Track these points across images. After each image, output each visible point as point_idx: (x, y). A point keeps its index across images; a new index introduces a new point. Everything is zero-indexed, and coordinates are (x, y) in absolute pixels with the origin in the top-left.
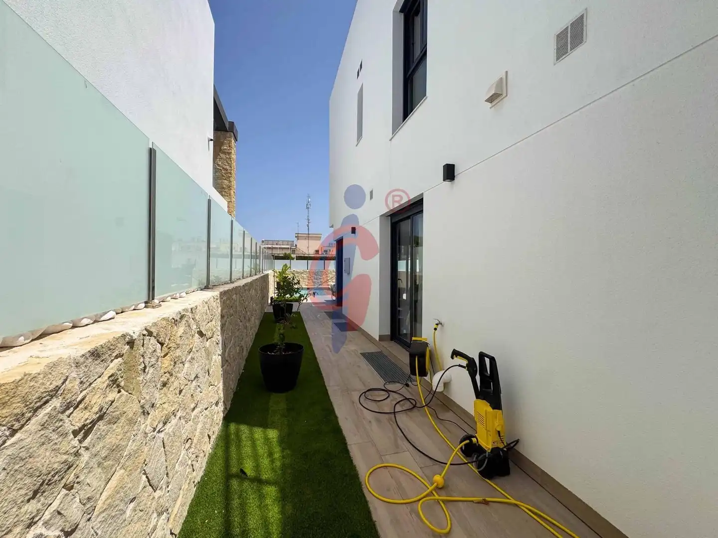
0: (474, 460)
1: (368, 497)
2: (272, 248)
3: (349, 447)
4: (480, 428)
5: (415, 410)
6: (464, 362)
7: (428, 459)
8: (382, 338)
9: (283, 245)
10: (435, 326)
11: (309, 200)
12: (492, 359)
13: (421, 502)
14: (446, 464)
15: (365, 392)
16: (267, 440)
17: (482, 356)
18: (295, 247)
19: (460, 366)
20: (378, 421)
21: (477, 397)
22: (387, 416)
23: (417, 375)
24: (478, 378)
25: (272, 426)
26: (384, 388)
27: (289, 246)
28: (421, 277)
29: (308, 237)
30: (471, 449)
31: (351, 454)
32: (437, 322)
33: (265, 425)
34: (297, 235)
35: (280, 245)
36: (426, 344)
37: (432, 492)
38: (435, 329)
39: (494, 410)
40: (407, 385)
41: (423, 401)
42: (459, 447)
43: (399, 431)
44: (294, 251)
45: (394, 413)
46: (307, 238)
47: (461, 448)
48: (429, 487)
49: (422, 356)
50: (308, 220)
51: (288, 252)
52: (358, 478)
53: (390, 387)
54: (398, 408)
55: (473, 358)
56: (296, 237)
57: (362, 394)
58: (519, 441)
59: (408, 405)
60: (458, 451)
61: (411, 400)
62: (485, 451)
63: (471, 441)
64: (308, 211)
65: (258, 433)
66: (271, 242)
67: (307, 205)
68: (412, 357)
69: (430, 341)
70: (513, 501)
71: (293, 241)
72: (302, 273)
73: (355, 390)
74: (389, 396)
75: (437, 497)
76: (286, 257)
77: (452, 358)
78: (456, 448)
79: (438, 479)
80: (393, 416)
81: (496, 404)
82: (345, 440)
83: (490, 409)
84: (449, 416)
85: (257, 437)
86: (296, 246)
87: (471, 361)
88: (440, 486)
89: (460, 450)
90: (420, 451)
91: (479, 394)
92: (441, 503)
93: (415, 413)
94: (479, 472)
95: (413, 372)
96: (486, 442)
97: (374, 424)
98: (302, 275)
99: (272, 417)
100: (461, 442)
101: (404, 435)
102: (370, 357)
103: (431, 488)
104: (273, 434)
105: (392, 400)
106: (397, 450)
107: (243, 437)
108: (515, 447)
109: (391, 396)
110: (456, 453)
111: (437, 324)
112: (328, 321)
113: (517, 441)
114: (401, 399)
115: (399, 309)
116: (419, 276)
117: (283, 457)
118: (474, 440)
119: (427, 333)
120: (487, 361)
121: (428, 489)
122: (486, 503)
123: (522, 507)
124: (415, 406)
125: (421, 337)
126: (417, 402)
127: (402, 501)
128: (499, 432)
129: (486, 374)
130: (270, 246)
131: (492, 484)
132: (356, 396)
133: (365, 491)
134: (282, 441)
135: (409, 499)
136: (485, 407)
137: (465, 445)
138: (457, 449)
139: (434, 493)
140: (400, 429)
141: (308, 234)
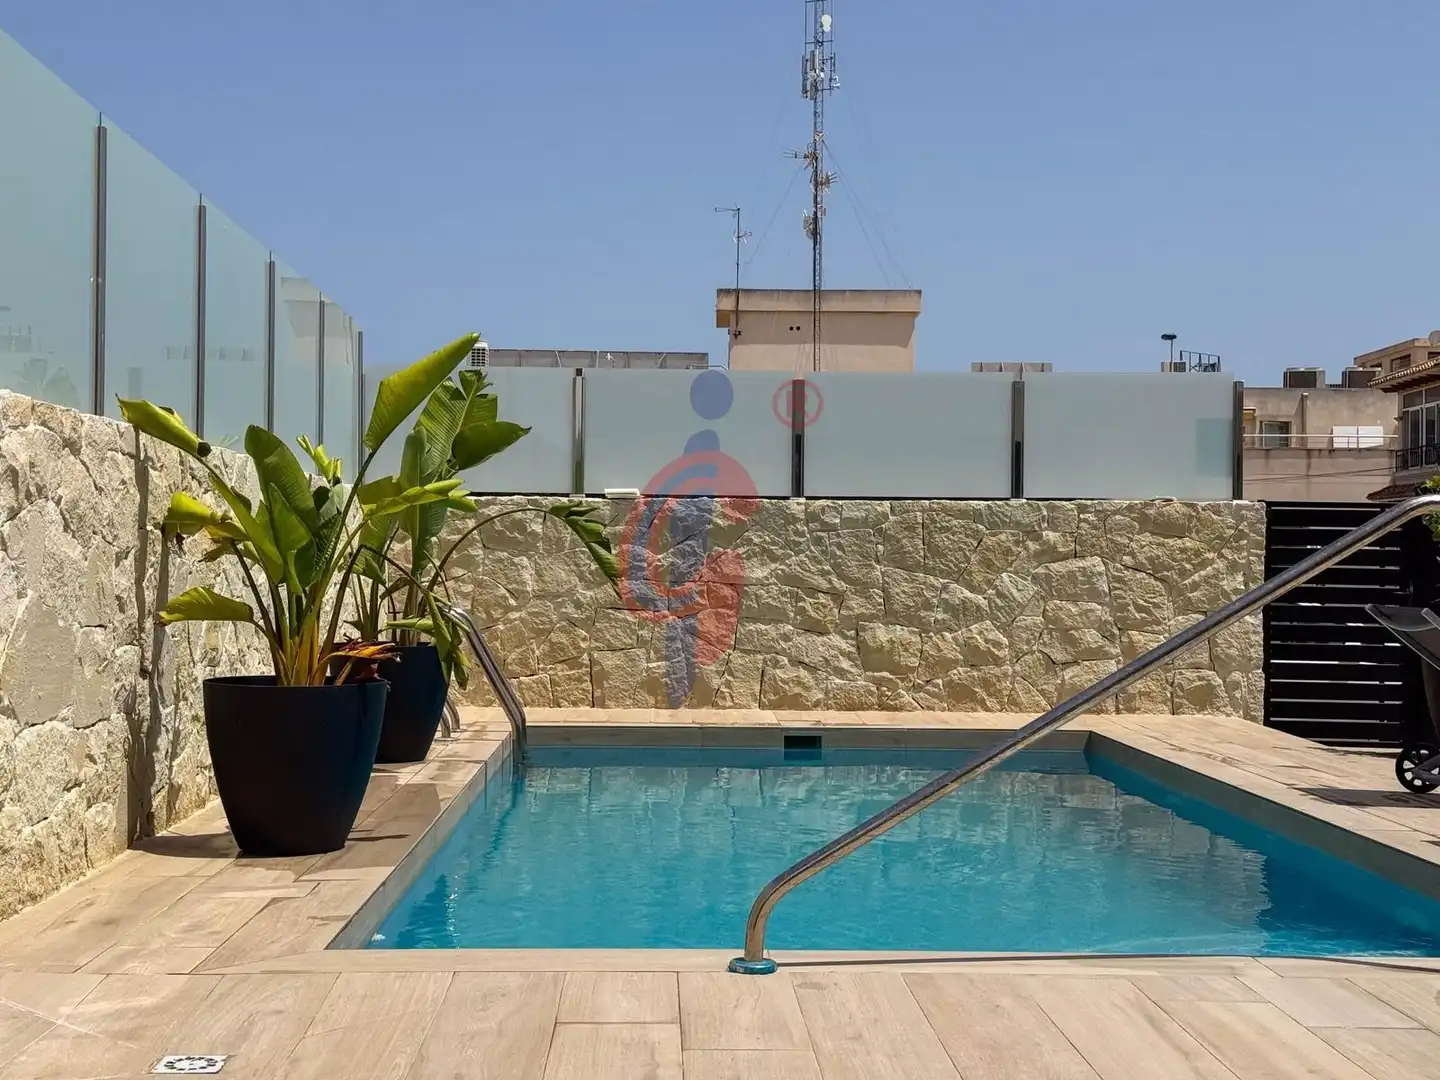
11: (826, 20)
29: (815, 315)
34: (728, 304)
46: (806, 323)
56: (721, 318)
64: (817, 113)
67: (808, 63)
141: (817, 293)
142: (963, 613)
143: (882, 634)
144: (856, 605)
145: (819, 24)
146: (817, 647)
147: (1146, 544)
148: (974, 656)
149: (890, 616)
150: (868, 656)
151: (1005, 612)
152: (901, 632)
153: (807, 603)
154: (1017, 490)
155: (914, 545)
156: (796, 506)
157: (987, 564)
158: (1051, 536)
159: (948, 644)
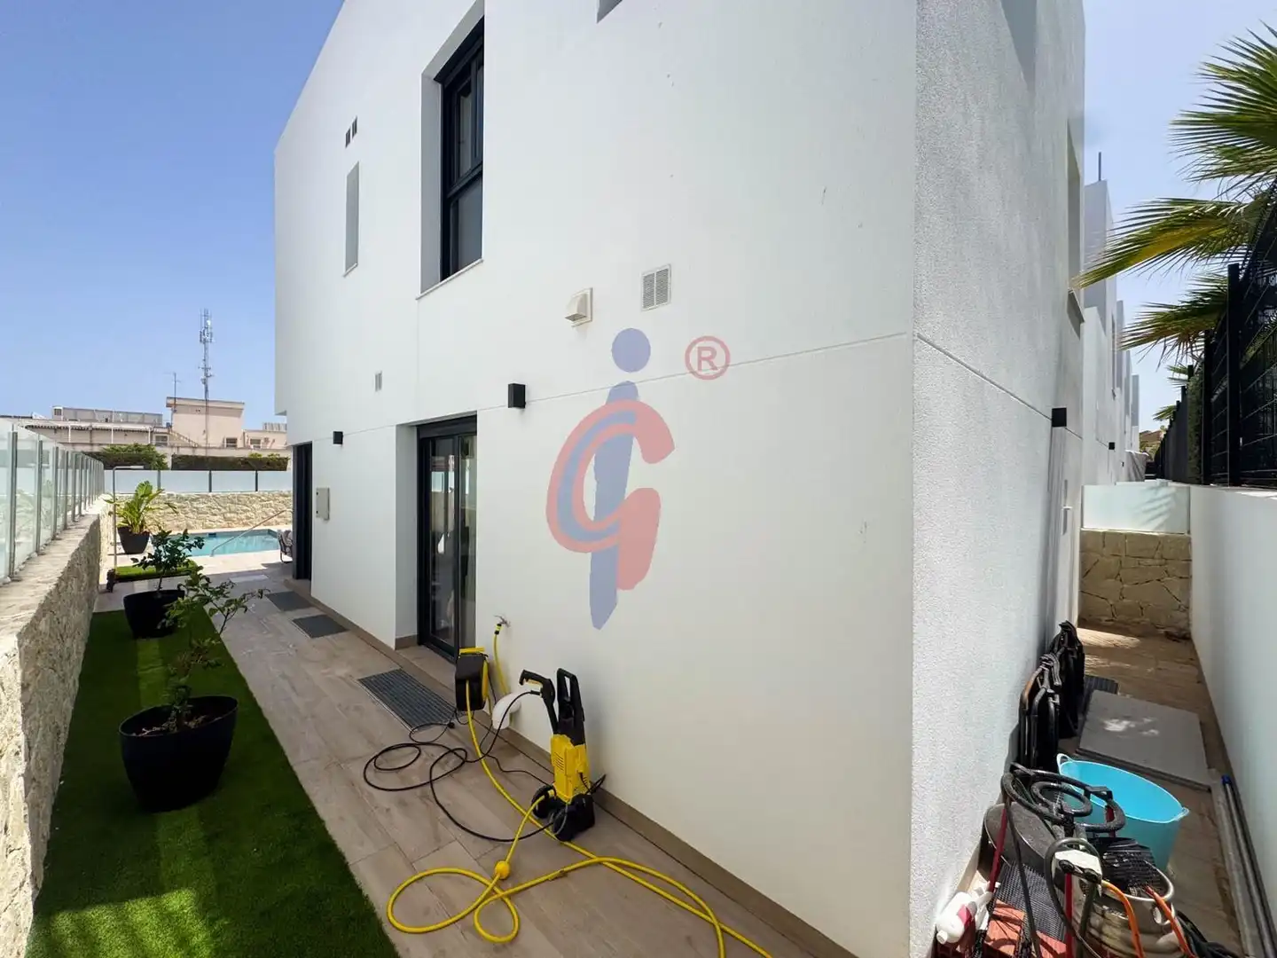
0: (550, 822)
1: (394, 937)
2: (92, 431)
3: (352, 870)
4: (559, 774)
5: (466, 765)
6: (538, 687)
7: (486, 841)
8: (400, 643)
9: (127, 422)
10: (496, 628)
11: (209, 322)
12: (574, 679)
13: (477, 910)
14: (513, 840)
15: (376, 757)
16: (167, 918)
17: (561, 674)
18: (166, 431)
19: (532, 692)
20: (403, 804)
21: (555, 732)
22: (418, 791)
23: (469, 709)
24: (556, 705)
25: (175, 884)
26: (411, 742)
27: (148, 428)
28: (473, 514)
29: (206, 407)
30: (547, 807)
31: (357, 879)
32: (499, 621)
33: (153, 888)
34: (171, 401)
35: (119, 422)
36: (483, 657)
37: (493, 890)
38: (497, 633)
39: (577, 746)
40: (451, 726)
41: (478, 748)
42: (532, 808)
43: (441, 810)
44: (162, 440)
45: (431, 782)
46: (204, 410)
47: (534, 811)
48: (488, 883)
49: (476, 680)
50: (206, 369)
51: (144, 441)
52: (374, 915)
53: (423, 736)
54: (437, 772)
55: (550, 680)
56: (168, 405)
57: (370, 762)
58: (607, 777)
59: (453, 761)
60: (530, 814)
61: (458, 752)
62: (563, 805)
63: (547, 795)
64: (206, 349)
65: (141, 912)
66: (88, 415)
67: (202, 334)
68: (460, 682)
69: (488, 651)
70: (597, 859)
71: (160, 415)
72: (194, 500)
73: (354, 759)
74: (420, 751)
75: (501, 893)
76: (141, 458)
77: (521, 683)
78: (526, 811)
79: (502, 867)
80: (429, 787)
81: (578, 738)
82: (344, 858)
83: (570, 747)
84: (518, 763)
85: (140, 919)
86: (169, 426)
87: (547, 684)
88: (504, 877)
89: (532, 814)
90: (472, 833)
91: (558, 727)
92: (507, 900)
93: (467, 771)
94: (556, 836)
95: (461, 706)
96: (565, 791)
97: (395, 811)
98: (195, 504)
99: (169, 865)
100: (533, 802)
101: (448, 815)
102: (378, 685)
103: (491, 885)
104: (180, 901)
105: (426, 760)
106: (438, 843)
107: (102, 932)
108: (602, 786)
109: (423, 752)
110: (528, 819)
111: (499, 625)
112: (277, 615)
113: (603, 779)
114: (441, 754)
115: (433, 584)
116: (470, 511)
117: (215, 936)
118: (551, 793)
119: (483, 639)
120: (568, 680)
121: (488, 886)
122: (564, 875)
123: (606, 863)
124: (464, 761)
125: (474, 647)
126: (467, 751)
127: (450, 921)
128: (581, 774)
129: (566, 699)
130: (84, 425)
131: (572, 846)
132: (357, 770)
133: (387, 929)
134: (206, 908)
135: (459, 914)
136: (564, 743)
137: (539, 804)
138: (528, 813)
139: (496, 889)
140: (441, 806)
141: (207, 401)
142: (245, 511)
143: (229, 515)
144: (223, 511)
145: (206, 324)
146: (216, 518)
147: (281, 499)
148: (248, 518)
149: (230, 512)
150: (225, 519)
151: (254, 510)
152: (232, 515)
153: (213, 511)
154: (257, 490)
155: (236, 500)
156: (210, 494)
157: (250, 502)
158: (263, 498)
159: (243, 516)
